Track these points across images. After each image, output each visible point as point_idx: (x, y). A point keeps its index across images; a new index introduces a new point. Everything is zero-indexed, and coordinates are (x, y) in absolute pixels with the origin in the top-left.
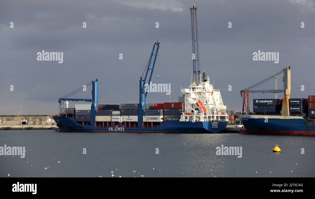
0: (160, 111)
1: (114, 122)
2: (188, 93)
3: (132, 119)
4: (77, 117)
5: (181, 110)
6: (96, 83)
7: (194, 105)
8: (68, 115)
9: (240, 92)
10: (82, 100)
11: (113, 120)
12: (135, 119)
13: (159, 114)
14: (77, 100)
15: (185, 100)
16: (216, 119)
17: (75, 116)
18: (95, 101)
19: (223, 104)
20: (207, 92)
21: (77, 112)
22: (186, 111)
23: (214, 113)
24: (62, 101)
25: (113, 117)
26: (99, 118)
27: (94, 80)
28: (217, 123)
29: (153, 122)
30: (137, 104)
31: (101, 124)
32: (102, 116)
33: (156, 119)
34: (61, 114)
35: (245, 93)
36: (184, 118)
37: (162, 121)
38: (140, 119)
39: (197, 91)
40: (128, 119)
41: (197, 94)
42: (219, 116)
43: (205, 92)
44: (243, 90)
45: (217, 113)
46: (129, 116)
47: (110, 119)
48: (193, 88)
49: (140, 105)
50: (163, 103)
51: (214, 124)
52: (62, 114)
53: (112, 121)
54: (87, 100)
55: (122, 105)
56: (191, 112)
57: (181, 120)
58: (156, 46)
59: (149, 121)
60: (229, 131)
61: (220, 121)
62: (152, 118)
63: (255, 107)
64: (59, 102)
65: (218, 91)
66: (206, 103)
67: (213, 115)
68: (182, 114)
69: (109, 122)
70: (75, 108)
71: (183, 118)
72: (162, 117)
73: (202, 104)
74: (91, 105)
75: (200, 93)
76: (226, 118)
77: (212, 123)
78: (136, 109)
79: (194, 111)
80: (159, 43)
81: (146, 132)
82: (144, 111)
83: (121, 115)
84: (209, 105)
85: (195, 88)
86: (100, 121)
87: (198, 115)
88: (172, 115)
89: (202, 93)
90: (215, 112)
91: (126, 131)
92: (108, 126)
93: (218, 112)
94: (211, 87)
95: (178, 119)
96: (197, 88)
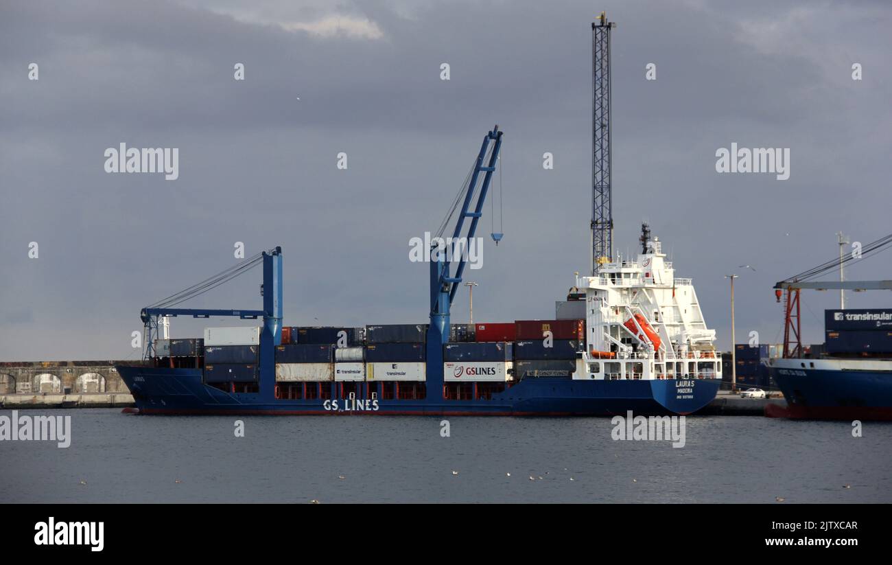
0: (503, 347)
1: (344, 382)
2: (596, 291)
3: (404, 374)
4: (210, 367)
5: (577, 345)
6: (275, 259)
7: (621, 327)
8: (176, 360)
9: (774, 287)
10: (229, 313)
11: (339, 378)
12: (415, 371)
13: (501, 358)
14: (207, 313)
15: (589, 312)
16: (688, 373)
17: (202, 365)
18: (272, 316)
19: (704, 323)
20: (659, 285)
21: (210, 350)
22: (591, 346)
23: (683, 353)
24: (154, 317)
25: (338, 366)
26: (289, 372)
27: (269, 248)
28: (691, 384)
29: (479, 383)
30: (423, 325)
31: (293, 389)
32: (299, 365)
33: (491, 372)
34: (150, 357)
35: (790, 289)
36: (588, 368)
37: (508, 378)
38: (435, 372)
39: (627, 283)
40: (391, 374)
41: (625, 292)
42: (696, 360)
43: (653, 285)
44: (783, 282)
45: (691, 355)
46: (393, 365)
47: (329, 372)
48: (612, 275)
49: (432, 329)
50: (514, 322)
51: (682, 388)
52: (155, 358)
53: (334, 381)
54: (243, 314)
55: (370, 329)
56: (608, 350)
57: (575, 376)
58: (492, 142)
59: (465, 378)
60: (722, 408)
61: (699, 377)
62: (474, 370)
63: (831, 335)
64: (144, 321)
65: (688, 283)
66: (656, 323)
67: (679, 360)
68: (580, 356)
69: (323, 383)
70: (202, 341)
71: (584, 369)
72: (509, 365)
73: (647, 325)
74: (261, 329)
75: (634, 291)
76: (716, 366)
77: (678, 384)
78: (420, 341)
79: (621, 345)
80: (500, 134)
81: (456, 412)
82: (449, 347)
83: (365, 360)
84: (666, 327)
85: (619, 275)
86: (293, 379)
87: (636, 360)
88: (546, 361)
89: (644, 290)
90: (685, 349)
91: (385, 412)
92: (320, 397)
93: (691, 350)
94: (667, 270)
95: (565, 373)
96: (625, 274)
